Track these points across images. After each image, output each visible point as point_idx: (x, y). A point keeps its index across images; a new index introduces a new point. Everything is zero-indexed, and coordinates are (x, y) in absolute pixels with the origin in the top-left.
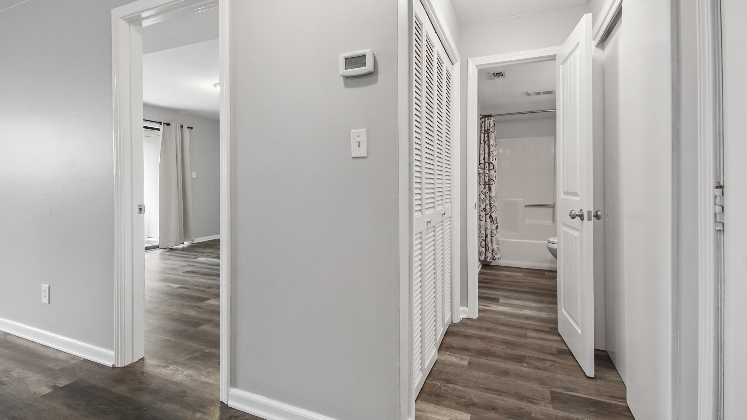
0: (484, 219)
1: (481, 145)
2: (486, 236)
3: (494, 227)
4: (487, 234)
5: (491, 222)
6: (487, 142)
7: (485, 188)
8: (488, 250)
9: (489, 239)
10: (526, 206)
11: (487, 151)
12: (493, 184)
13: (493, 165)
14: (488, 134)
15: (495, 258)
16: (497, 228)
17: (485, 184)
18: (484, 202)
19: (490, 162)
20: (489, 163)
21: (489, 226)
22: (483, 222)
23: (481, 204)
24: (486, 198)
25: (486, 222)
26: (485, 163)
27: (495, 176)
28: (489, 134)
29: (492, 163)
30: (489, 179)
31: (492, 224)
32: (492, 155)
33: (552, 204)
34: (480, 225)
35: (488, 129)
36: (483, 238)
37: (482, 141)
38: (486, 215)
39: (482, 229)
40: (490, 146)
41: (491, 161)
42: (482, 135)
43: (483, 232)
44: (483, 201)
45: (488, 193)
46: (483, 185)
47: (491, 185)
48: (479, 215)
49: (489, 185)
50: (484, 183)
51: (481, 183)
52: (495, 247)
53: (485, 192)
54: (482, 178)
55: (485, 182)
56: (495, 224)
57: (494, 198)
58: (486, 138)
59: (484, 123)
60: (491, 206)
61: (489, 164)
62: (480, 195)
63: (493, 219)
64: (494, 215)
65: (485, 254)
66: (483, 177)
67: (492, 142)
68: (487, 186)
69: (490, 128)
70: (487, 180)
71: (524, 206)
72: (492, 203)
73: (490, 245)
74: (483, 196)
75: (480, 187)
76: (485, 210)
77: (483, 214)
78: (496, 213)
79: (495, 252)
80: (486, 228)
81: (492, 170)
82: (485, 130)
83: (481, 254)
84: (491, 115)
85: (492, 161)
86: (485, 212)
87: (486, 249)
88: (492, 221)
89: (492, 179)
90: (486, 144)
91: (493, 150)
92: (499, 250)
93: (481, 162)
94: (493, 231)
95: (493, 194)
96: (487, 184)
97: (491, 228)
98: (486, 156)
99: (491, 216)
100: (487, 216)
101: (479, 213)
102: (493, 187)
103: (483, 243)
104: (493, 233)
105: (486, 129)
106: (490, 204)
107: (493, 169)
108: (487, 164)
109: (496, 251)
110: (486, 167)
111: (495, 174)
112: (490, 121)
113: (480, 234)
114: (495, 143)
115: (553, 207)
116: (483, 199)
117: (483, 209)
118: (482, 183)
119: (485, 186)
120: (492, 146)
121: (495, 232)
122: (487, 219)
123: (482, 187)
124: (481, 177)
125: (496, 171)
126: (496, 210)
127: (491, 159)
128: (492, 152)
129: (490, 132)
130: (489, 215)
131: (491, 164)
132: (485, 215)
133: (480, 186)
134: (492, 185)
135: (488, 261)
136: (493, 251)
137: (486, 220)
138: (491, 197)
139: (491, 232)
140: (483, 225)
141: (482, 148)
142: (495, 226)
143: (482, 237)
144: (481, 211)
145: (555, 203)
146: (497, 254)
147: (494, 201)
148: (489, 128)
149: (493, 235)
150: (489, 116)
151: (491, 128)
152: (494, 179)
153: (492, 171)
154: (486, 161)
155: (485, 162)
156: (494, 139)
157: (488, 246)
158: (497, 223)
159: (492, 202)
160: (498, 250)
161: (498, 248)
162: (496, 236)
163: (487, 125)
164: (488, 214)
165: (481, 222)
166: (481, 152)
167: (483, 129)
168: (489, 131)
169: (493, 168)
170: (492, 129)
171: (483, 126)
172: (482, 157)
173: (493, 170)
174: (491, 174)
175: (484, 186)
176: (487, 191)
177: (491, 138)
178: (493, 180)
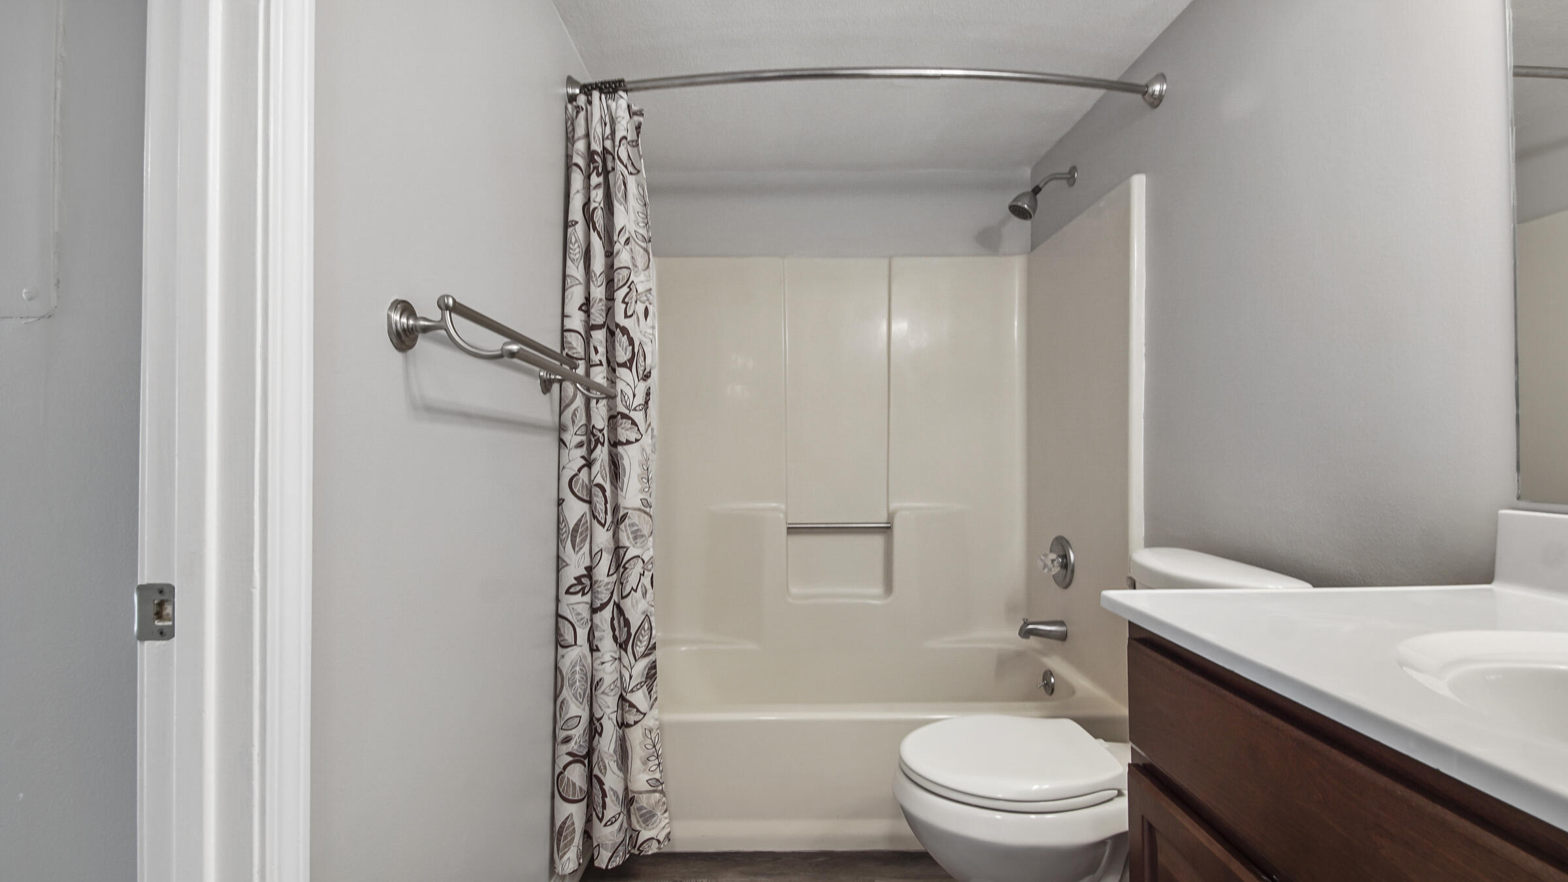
0: (582, 633)
1: (570, 230)
2: (594, 729)
3: (634, 672)
4: (599, 720)
5: (623, 646)
6: (599, 217)
7: (589, 464)
8: (599, 809)
9: (607, 743)
10: (792, 530)
11: (598, 265)
12: (628, 442)
13: (631, 342)
14: (606, 173)
15: (640, 841)
16: (651, 674)
17: (591, 439)
18: (584, 541)
19: (617, 325)
20: (613, 327)
21: (608, 673)
22: (575, 655)
23: (568, 551)
24: (595, 517)
25: (594, 649)
26: (590, 328)
27: (640, 399)
28: (611, 176)
29: (625, 331)
30: (612, 418)
31: (627, 658)
32: (625, 290)
33: (880, 519)
34: (561, 672)
35: (604, 148)
36: (572, 746)
37: (576, 213)
38: (594, 610)
39: (566, 693)
40: (615, 238)
41: (620, 319)
42: (577, 180)
43: (576, 709)
44: (580, 534)
45: (603, 490)
46: (580, 445)
47: (620, 449)
48: (558, 616)
49: (615, 444)
50: (584, 438)
51: (567, 437)
52: (641, 779)
53: (591, 486)
54: (573, 407)
55: (590, 430)
56: (644, 655)
57: (634, 518)
58: (598, 196)
59: (582, 114)
60: (619, 564)
61: (611, 333)
62: (560, 502)
63: (633, 631)
64: (635, 610)
65: (587, 835)
66: (579, 402)
67: (627, 217)
68: (601, 454)
69: (613, 140)
70: (600, 420)
71: (785, 530)
72: (627, 544)
73: (612, 780)
74: (575, 510)
75: (564, 461)
76: (586, 582)
77: (576, 606)
78: (645, 594)
79: (640, 809)
80: (594, 685)
81: (623, 365)
82: (591, 154)
83: (559, 840)
84: (621, 81)
85: (626, 316)
86: (587, 598)
87: (590, 807)
88: (626, 642)
89: (625, 416)
90: (595, 229)
91: (635, 266)
92: (662, 792)
93: (569, 324)
94: (629, 697)
95: (631, 495)
96: (597, 441)
97: (621, 677)
98: (598, 292)
99: (621, 611)
100: (597, 617)
101: (558, 600)
102: (630, 456)
103: (577, 774)
104: (632, 705)
105: (596, 147)
106: (617, 548)
107: (631, 360)
108: (599, 336)
109: (644, 801)
110: (597, 351)
111: (641, 387)
112: (613, 105)
113: (560, 723)
114: (643, 231)
115: (886, 530)
116: (577, 525)
117: (578, 579)
118: (573, 438)
119: (591, 451)
120: (623, 240)
121: (639, 698)
122: (597, 634)
123: (575, 459)
124: (568, 406)
125: (647, 377)
126: (646, 581)
127: (619, 308)
128: (625, 272)
129: (613, 169)
130: (607, 613)
131: (618, 332)
132: (586, 614)
133: (565, 452)
134: (626, 447)
135: (601, 869)
136: (629, 800)
137: (595, 642)
138: (621, 514)
139: (622, 698)
140: (574, 673)
141: (576, 252)
142: (641, 666)
143: (567, 740)
144: (568, 592)
145: (891, 517)
146: (648, 817)
147: (637, 535)
148: (608, 144)
149: (631, 718)
150: (610, 88)
151: (617, 143)
152: (633, 414)
153: (623, 372)
154: (598, 317)
155: (592, 322)
156: (639, 208)
157: (601, 783)
158: (654, 648)
159: (625, 540)
160: (657, 795)
161: (657, 785)
162: (649, 722)
163: (597, 129)
164: (603, 606)
165: (563, 657)
166: (568, 272)
167: (580, 145)
168: (609, 158)
169: (629, 355)
170: (622, 148)
171: (580, 131)
172: (576, 296)
173: (628, 365)
174: (620, 385)
175: (583, 451)
176: (599, 480)
177: (620, 195)
178: (628, 417)
